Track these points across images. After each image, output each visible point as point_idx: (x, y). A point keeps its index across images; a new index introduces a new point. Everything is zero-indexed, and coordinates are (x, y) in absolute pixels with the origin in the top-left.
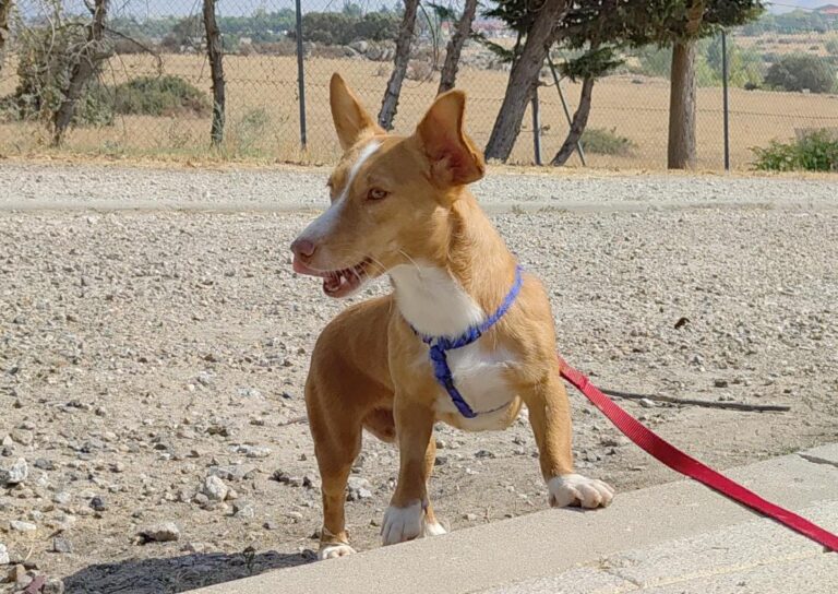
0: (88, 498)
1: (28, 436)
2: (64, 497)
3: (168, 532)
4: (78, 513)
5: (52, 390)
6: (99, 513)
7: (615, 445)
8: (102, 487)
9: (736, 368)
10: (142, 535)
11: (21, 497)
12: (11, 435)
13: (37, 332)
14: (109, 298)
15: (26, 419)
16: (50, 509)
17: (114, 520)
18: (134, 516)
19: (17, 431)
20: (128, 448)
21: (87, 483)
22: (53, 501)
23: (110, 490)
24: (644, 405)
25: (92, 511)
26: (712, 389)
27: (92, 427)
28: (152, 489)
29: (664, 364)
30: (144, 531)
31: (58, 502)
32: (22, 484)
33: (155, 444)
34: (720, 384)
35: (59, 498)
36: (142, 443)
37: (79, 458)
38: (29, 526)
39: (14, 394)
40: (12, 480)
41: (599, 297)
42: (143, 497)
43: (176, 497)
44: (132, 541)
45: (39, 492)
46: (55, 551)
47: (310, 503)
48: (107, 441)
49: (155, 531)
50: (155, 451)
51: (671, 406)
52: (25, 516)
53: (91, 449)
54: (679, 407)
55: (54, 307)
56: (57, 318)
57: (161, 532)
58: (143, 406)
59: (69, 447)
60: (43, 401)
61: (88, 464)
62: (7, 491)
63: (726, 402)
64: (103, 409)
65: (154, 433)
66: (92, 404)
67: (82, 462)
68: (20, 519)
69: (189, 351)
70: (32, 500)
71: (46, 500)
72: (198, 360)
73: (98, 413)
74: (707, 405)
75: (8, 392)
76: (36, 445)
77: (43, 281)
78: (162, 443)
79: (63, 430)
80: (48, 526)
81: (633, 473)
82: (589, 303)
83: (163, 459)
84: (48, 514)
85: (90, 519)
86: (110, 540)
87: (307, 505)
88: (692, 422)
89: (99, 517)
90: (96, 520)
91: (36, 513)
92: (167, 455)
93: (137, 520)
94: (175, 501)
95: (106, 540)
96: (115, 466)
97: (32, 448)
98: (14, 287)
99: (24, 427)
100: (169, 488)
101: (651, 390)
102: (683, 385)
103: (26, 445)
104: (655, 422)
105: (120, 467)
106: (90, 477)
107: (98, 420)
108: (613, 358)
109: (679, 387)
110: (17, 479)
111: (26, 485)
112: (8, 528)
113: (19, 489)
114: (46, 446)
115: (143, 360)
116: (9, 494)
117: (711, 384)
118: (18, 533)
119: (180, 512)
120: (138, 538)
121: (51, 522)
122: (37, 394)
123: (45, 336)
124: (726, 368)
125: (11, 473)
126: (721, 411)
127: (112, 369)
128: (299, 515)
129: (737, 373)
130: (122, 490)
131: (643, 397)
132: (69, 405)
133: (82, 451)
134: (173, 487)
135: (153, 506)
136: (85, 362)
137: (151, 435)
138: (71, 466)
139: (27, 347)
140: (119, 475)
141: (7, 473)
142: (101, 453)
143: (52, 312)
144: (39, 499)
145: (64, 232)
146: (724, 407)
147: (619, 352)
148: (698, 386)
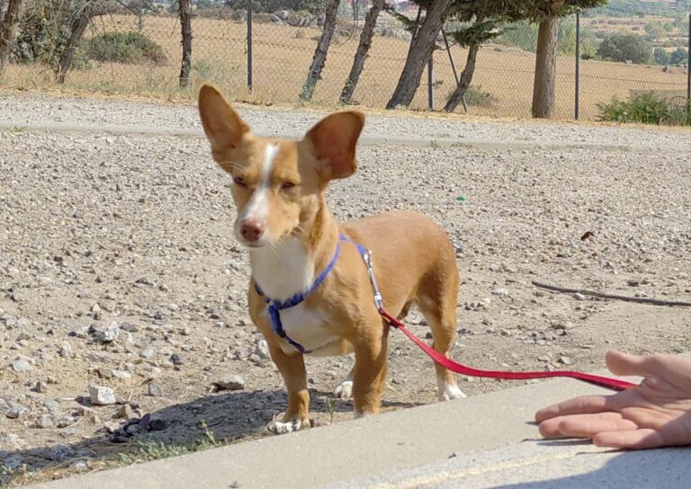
0: (167, 355)
1: (111, 305)
2: (149, 353)
3: (236, 383)
4: (161, 366)
5: (121, 270)
6: (178, 366)
7: (563, 328)
8: (176, 347)
9: (640, 272)
10: (215, 384)
11: (115, 352)
12: (98, 304)
13: (93, 225)
14: (142, 201)
15: (107, 291)
16: (139, 362)
17: (190, 372)
18: (205, 369)
19: (103, 300)
20: (190, 317)
21: (163, 342)
22: (141, 356)
23: (183, 349)
24: (577, 298)
25: (171, 364)
26: (627, 287)
27: (159, 299)
28: (215, 349)
29: (584, 267)
30: (216, 381)
31: (145, 357)
32: (115, 342)
33: (209, 315)
34: (632, 284)
35: (145, 353)
36: (200, 313)
37: (154, 323)
38: (126, 375)
39: (93, 272)
40: (107, 338)
41: (516, 214)
42: (209, 355)
43: (235, 356)
44: (208, 389)
45: (128, 349)
46: (151, 395)
47: (341, 365)
48: (173, 310)
49: (226, 382)
50: (211, 320)
51: (598, 300)
52: (121, 366)
53: (162, 317)
54: (605, 301)
55: (101, 206)
56: (106, 215)
57: (231, 383)
58: (193, 284)
59: (145, 314)
60: (117, 278)
61: (161, 328)
62: (104, 347)
63: (641, 298)
64: (165, 286)
65: (208, 306)
66: (156, 281)
67: (157, 327)
68: (117, 369)
69: (217, 244)
70: (124, 354)
71: (134, 355)
72: (225, 251)
73: (161, 288)
74: (627, 300)
75: (88, 270)
76: (119, 312)
77: (86, 186)
78: (215, 314)
79: (137, 301)
80: (140, 375)
81: (585, 350)
82: (509, 218)
83: (218, 326)
84: (138, 366)
85: (171, 371)
86: (190, 387)
87: (338, 366)
88: (620, 313)
89: (178, 369)
90: (176, 372)
91: (130, 365)
92: (222, 324)
93: (208, 373)
94: (234, 359)
95: (187, 387)
96: (183, 330)
97: (115, 314)
98: (65, 189)
99: (108, 298)
100: (228, 349)
101: (579, 287)
102: (603, 284)
103: (110, 312)
104: (589, 312)
105: (187, 331)
106: (166, 338)
107: (162, 294)
108: (543, 261)
109: (601, 284)
110: (111, 338)
111: (117, 342)
112: (110, 376)
113: (113, 346)
114: (126, 313)
115: (184, 250)
116: (105, 349)
117: (625, 283)
118: (117, 380)
119: (241, 368)
120: (213, 387)
121: (142, 372)
122: (111, 272)
123: (101, 228)
124: (632, 271)
125: (107, 333)
126: (639, 305)
127: (162, 255)
128: (334, 373)
129: (643, 276)
130: (192, 349)
131: (576, 291)
132: (138, 282)
133: (155, 317)
134: (231, 348)
135: (218, 363)
136: (138, 249)
137: (206, 308)
138: (148, 329)
139: (90, 236)
140: (186, 338)
141: (103, 333)
142: (169, 320)
143: (100, 210)
144: (129, 354)
145: (90, 148)
146: (640, 301)
147: (547, 257)
148: (616, 285)
